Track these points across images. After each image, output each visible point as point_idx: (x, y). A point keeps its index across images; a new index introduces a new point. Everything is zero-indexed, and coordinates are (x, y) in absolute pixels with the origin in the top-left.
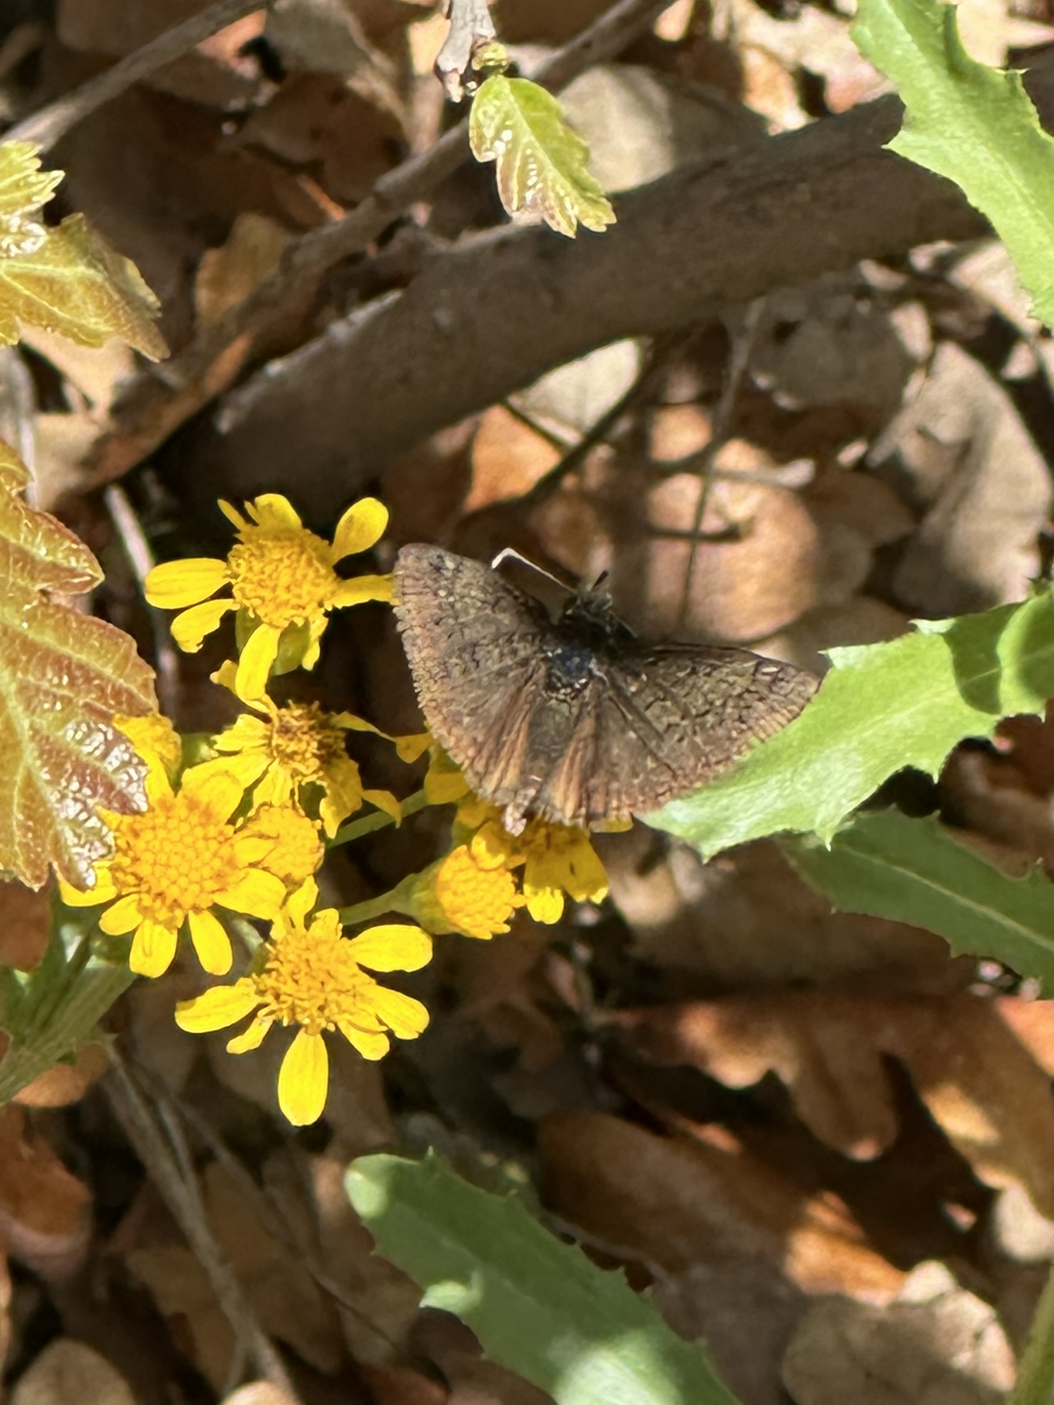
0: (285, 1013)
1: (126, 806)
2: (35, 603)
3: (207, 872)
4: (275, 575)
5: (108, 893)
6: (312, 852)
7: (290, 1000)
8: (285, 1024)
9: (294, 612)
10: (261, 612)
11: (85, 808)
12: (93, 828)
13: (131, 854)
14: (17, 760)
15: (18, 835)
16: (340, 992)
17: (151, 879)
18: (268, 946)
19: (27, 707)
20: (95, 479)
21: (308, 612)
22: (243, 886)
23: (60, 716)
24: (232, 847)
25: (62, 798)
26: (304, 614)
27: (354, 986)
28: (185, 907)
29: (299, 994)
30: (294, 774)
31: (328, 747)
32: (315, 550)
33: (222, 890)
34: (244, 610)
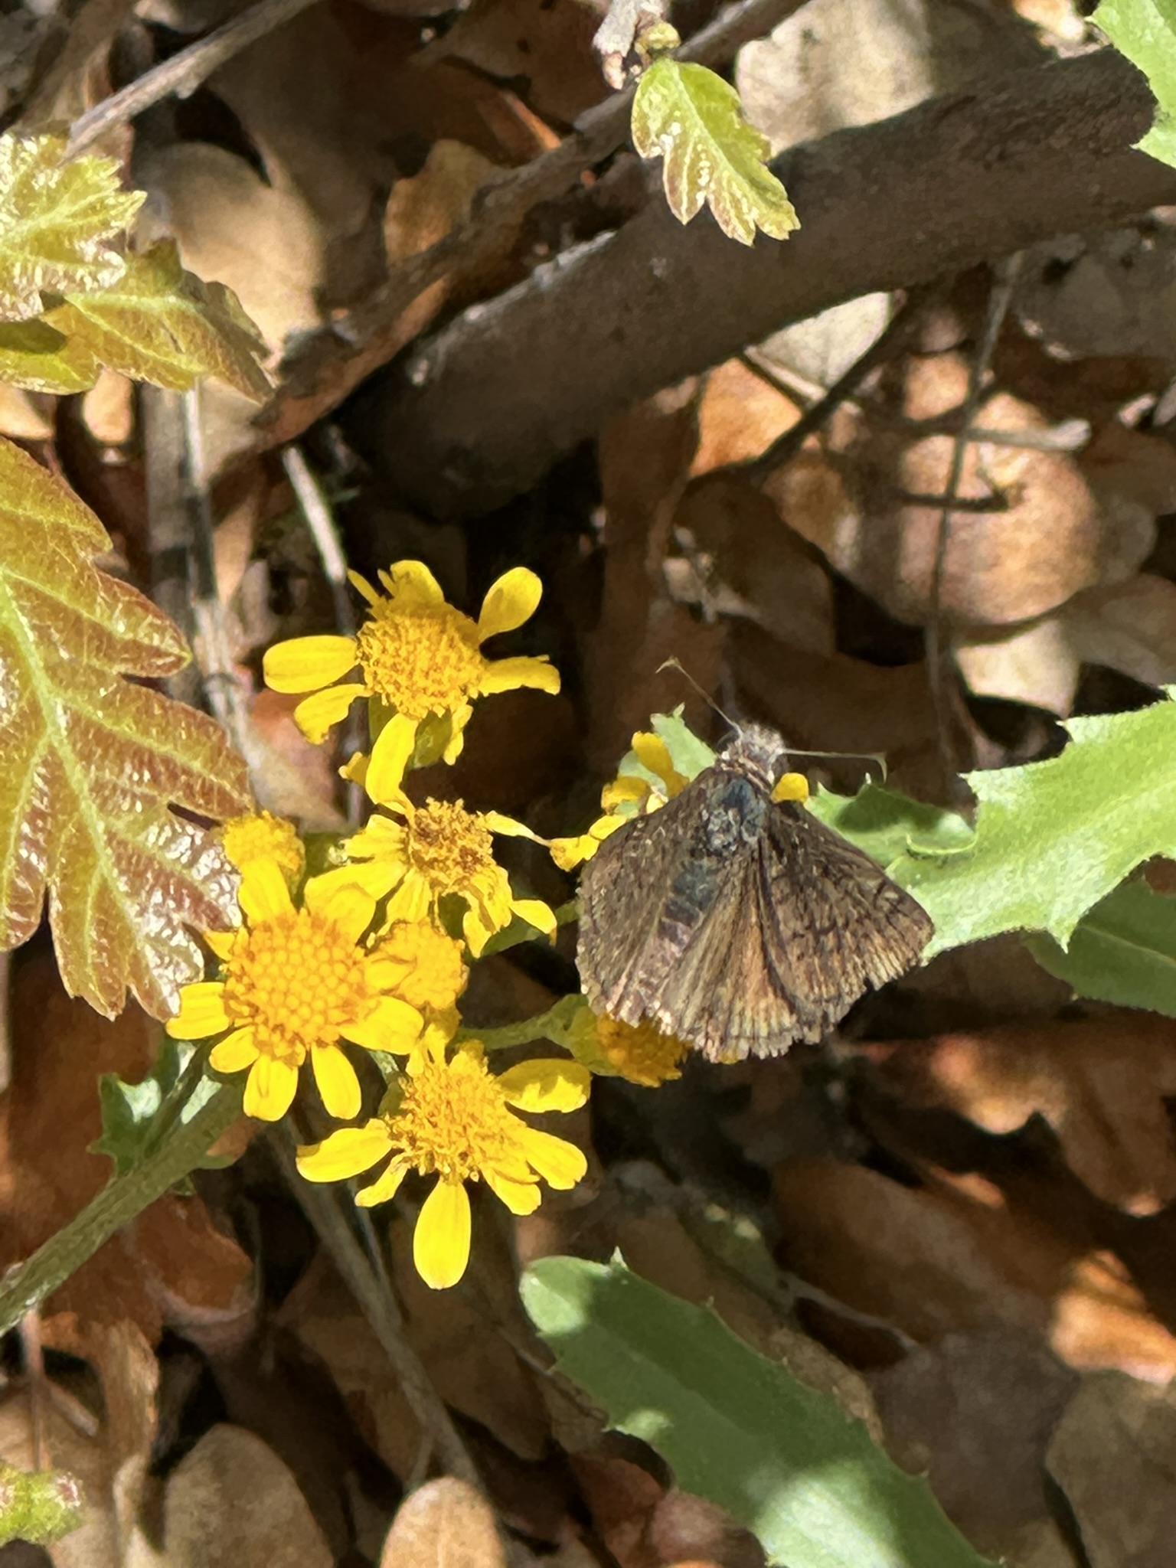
0: (422, 1159)
1: (216, 921)
2: (113, 686)
3: (332, 1000)
4: (412, 658)
5: (221, 1024)
6: (452, 976)
7: (427, 1146)
8: (422, 1172)
9: (433, 699)
10: (396, 701)
11: (169, 922)
12: (178, 946)
13: (246, 980)
14: (94, 866)
15: (91, 952)
16: (486, 1137)
17: (268, 1008)
18: (404, 1082)
19: (102, 807)
21: (450, 700)
22: (374, 1017)
23: (141, 818)
24: (362, 972)
25: (142, 912)
26: (445, 702)
27: (502, 1129)
28: (307, 1040)
29: (437, 1140)
30: (434, 884)
31: (474, 854)
32: (458, 629)
33: (350, 1021)
34: (377, 697)
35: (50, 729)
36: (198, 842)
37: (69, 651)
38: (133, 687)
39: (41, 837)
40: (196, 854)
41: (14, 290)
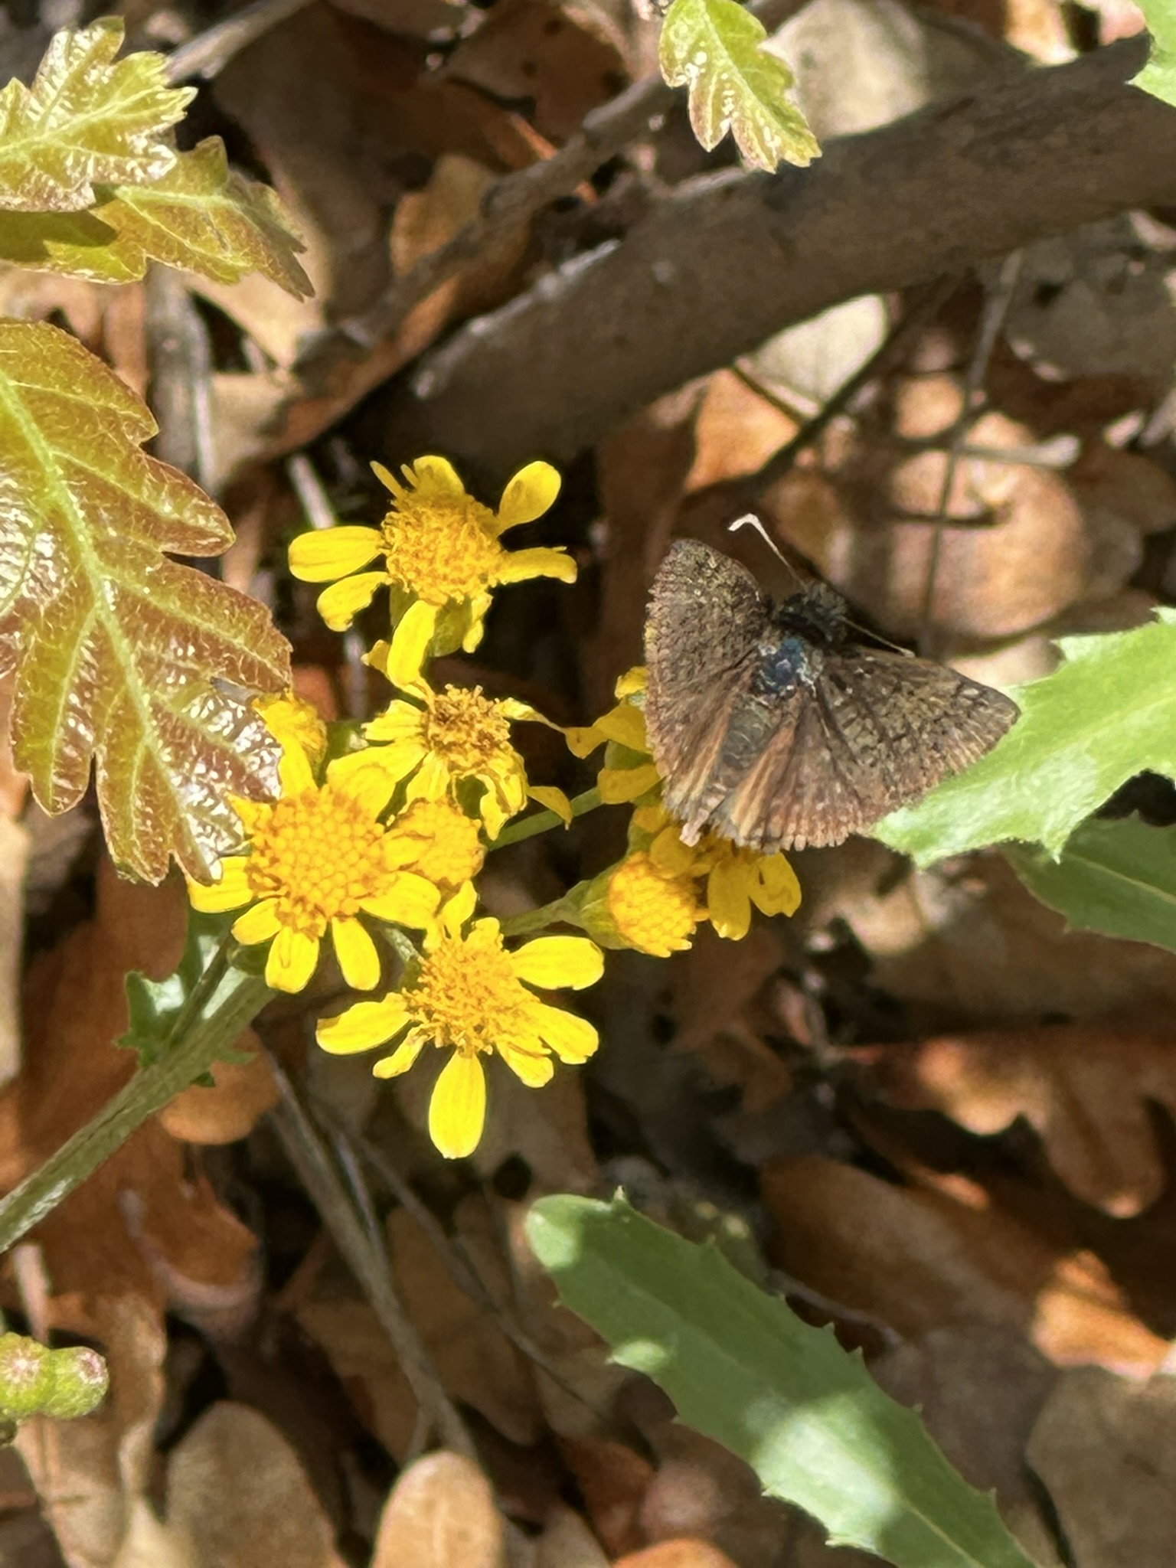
0: (438, 1032)
1: (258, 793)
2: (159, 566)
3: (354, 874)
4: (432, 546)
5: (245, 897)
6: (471, 855)
7: (443, 1019)
8: (438, 1044)
9: (452, 587)
10: (416, 587)
11: (212, 793)
12: (219, 816)
13: (268, 853)
14: (137, 739)
15: (136, 821)
16: (499, 1011)
17: (291, 881)
18: (421, 959)
19: (147, 682)
21: (469, 587)
22: (393, 891)
23: (185, 691)
24: (382, 848)
25: (187, 780)
26: (464, 588)
27: (515, 1004)
28: (328, 913)
29: (453, 1012)
30: (453, 767)
31: (490, 737)
32: (478, 519)
33: (370, 895)
34: (399, 584)
35: (98, 604)
36: (240, 715)
37: (116, 529)
38: (178, 566)
39: (88, 708)
40: (238, 727)
41: (67, 182)
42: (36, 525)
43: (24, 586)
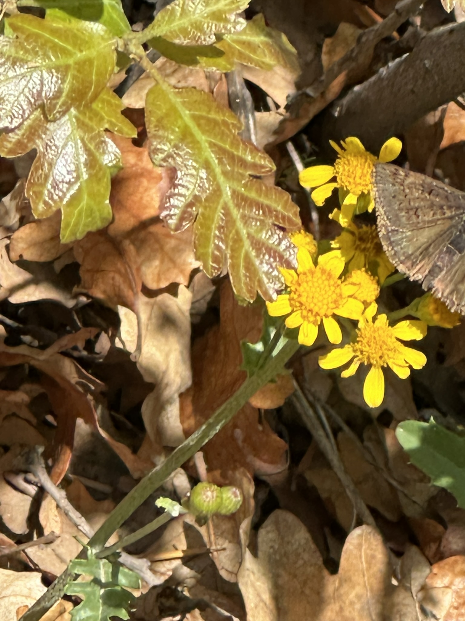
0: (365, 359)
1: (289, 265)
2: (247, 179)
3: (330, 300)
4: (354, 172)
5: (289, 310)
6: (374, 290)
7: (367, 354)
8: (366, 364)
9: (364, 188)
10: (349, 188)
11: (271, 267)
12: (275, 275)
13: (297, 293)
14: (243, 246)
15: (243, 279)
16: (389, 350)
17: (306, 303)
18: (357, 331)
19: (245, 225)
20: (281, 139)
22: (345, 306)
23: (259, 228)
24: (341, 289)
25: (261, 263)
26: (368, 188)
27: (394, 347)
28: (321, 315)
29: (371, 351)
30: (366, 257)
32: (371, 161)
33: (337, 307)
34: (342, 187)
35: (224, 196)
36: (281, 236)
37: (230, 166)
38: (255, 180)
39: (223, 236)
40: (280, 240)
41: (205, 34)
42: (199, 166)
43: (196, 190)
